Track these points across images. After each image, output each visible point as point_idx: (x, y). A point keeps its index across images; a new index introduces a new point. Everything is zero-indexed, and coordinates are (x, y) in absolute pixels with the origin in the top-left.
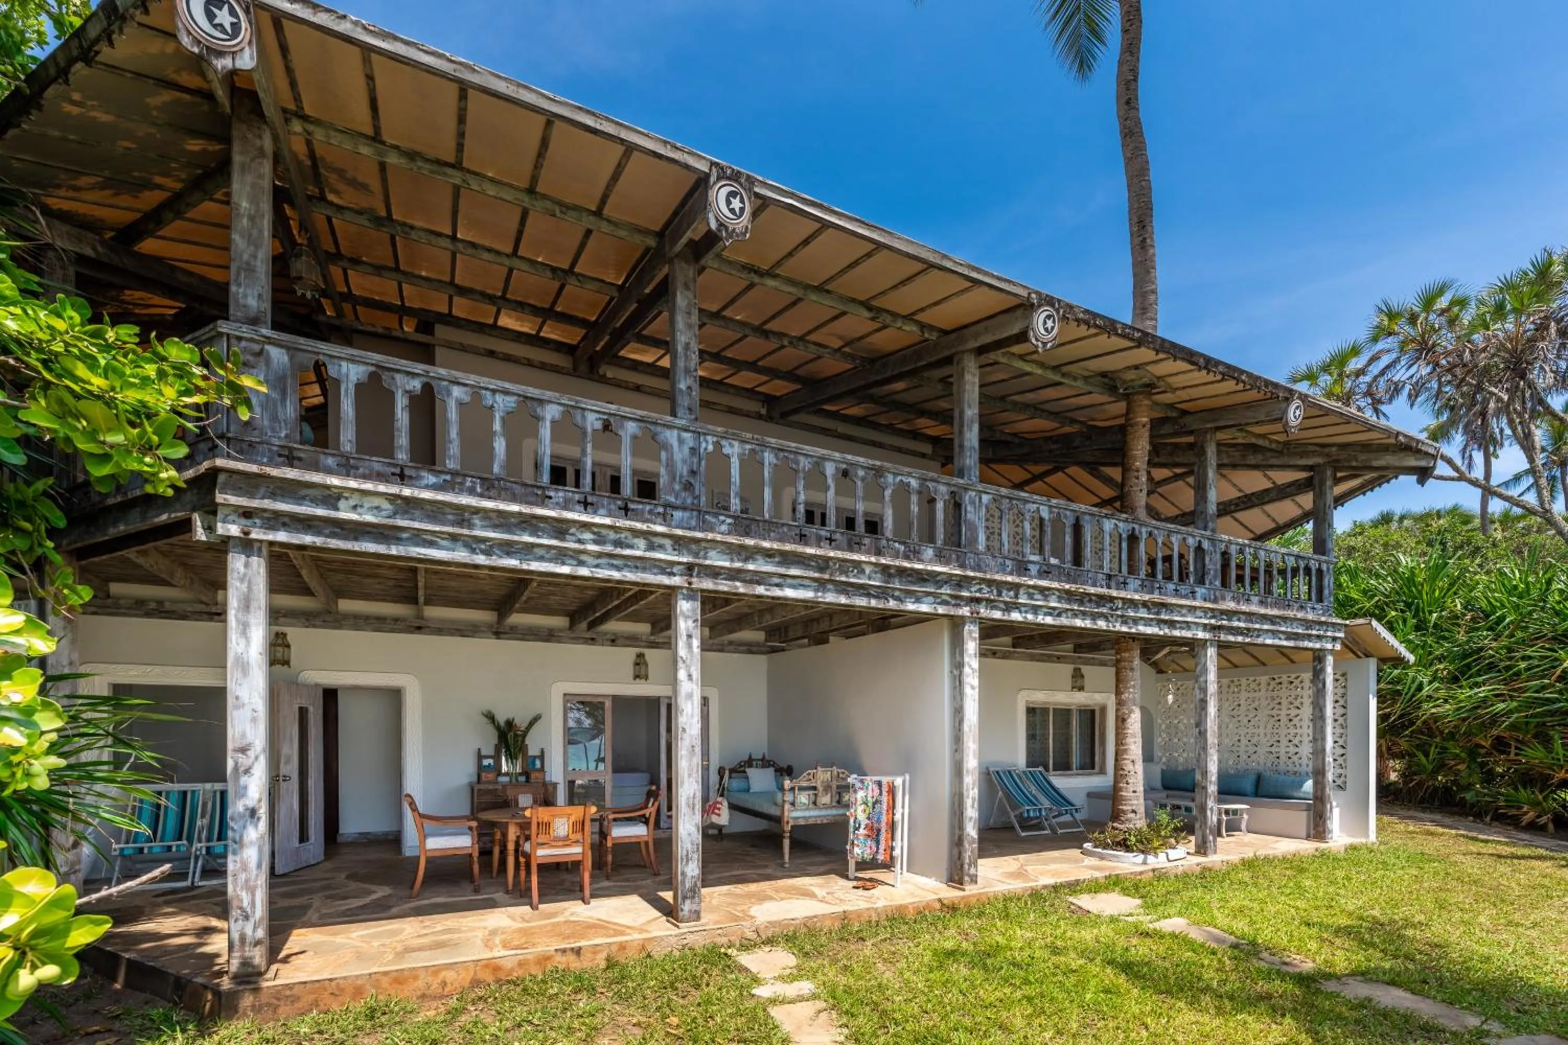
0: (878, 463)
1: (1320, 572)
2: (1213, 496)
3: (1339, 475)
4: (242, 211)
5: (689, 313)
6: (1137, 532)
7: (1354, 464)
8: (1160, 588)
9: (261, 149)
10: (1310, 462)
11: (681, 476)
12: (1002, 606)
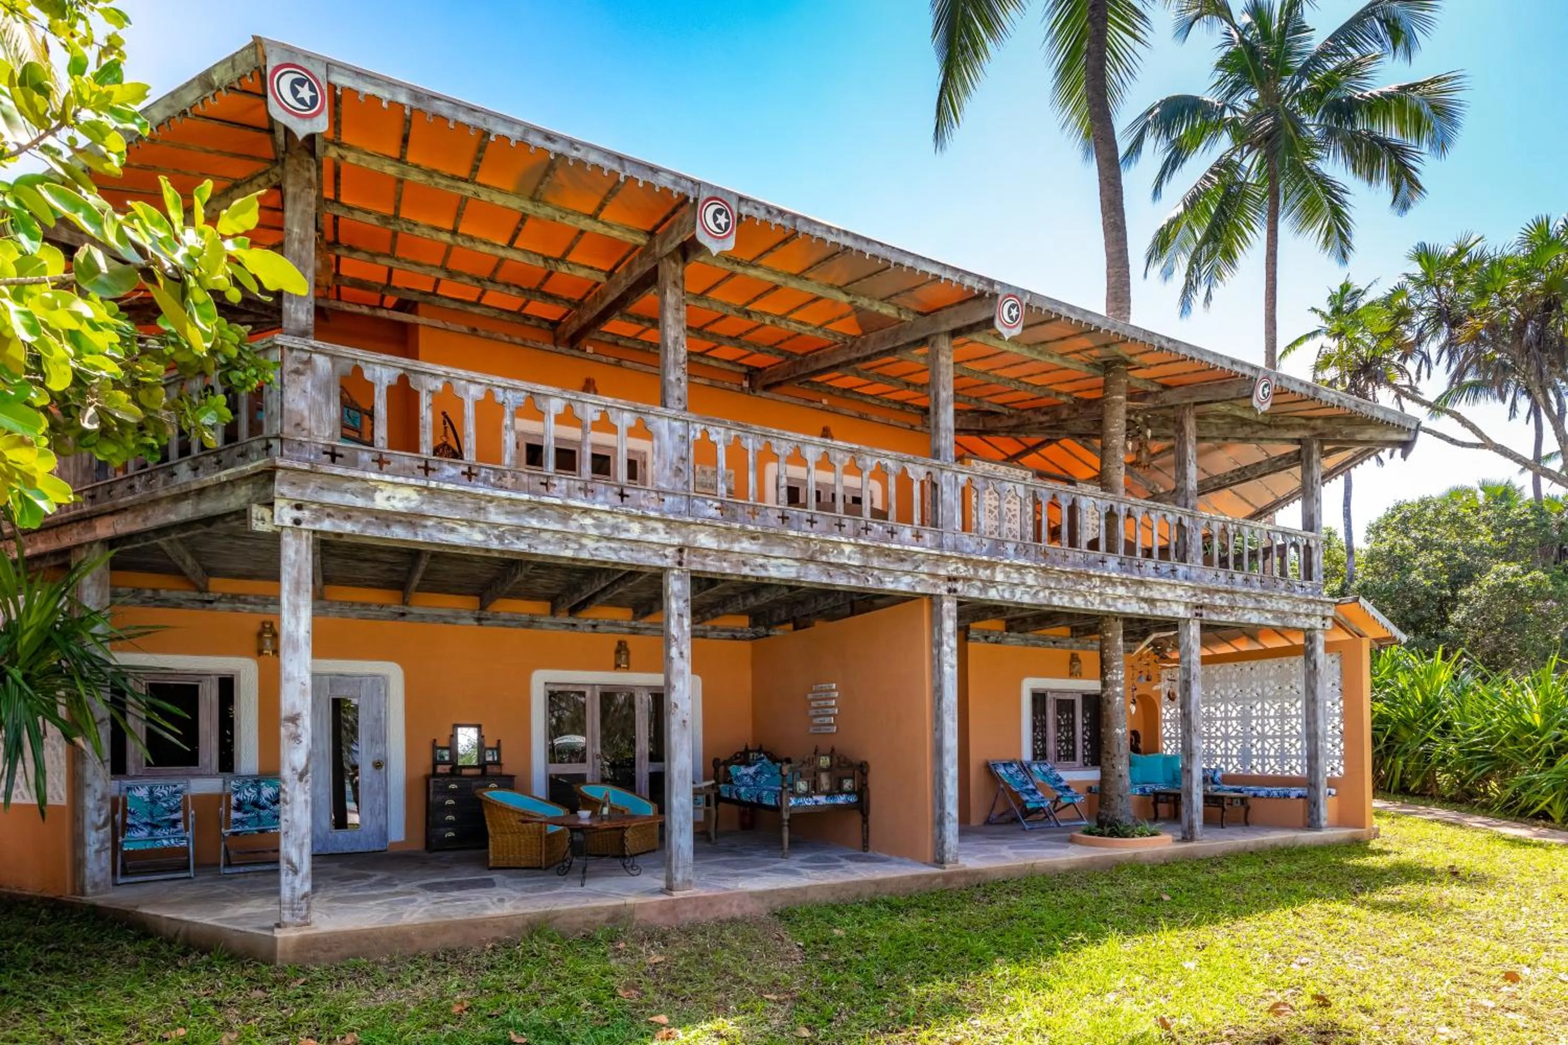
0: (856, 447)
1: (1308, 548)
2: (1193, 473)
3: (1326, 448)
4: (294, 235)
5: (678, 309)
6: (1115, 510)
7: (1338, 437)
8: (1139, 566)
9: (309, 180)
10: (1297, 435)
11: (671, 463)
12: (979, 584)
